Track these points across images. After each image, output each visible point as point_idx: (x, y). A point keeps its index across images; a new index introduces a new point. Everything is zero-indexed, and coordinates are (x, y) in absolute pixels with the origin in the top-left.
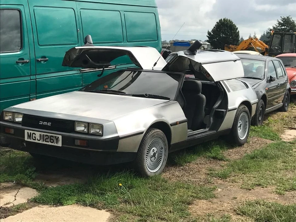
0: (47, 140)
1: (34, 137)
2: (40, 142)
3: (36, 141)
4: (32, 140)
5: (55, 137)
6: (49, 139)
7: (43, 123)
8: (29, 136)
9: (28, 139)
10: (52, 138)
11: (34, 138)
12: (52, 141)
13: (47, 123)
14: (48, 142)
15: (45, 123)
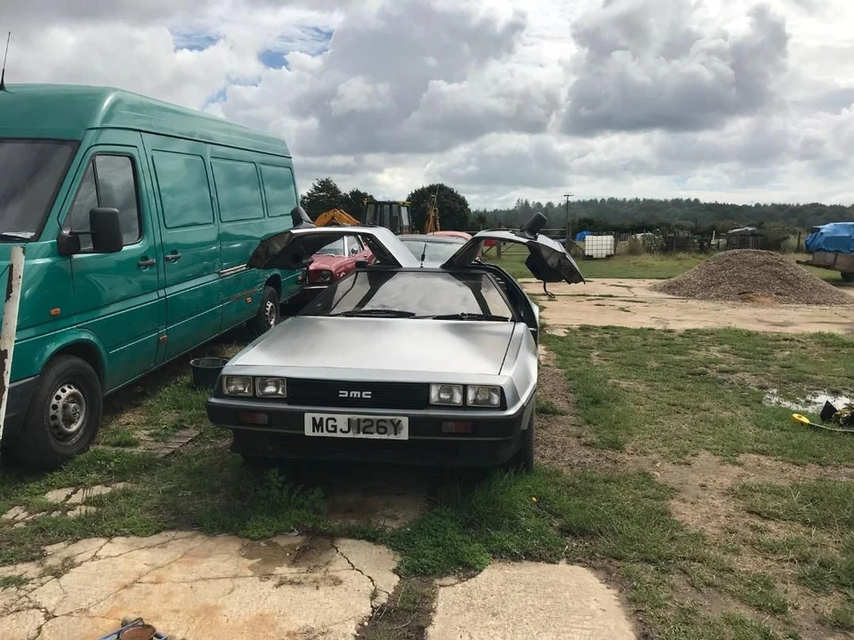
0: (367, 430)
1: (332, 426)
2: (350, 435)
3: (339, 435)
4: (325, 434)
5: (391, 421)
6: (375, 426)
7: (349, 394)
8: (317, 425)
9: (314, 431)
10: (380, 424)
11: (333, 429)
12: (382, 430)
13: (359, 393)
14: (372, 433)
15: (355, 393)
